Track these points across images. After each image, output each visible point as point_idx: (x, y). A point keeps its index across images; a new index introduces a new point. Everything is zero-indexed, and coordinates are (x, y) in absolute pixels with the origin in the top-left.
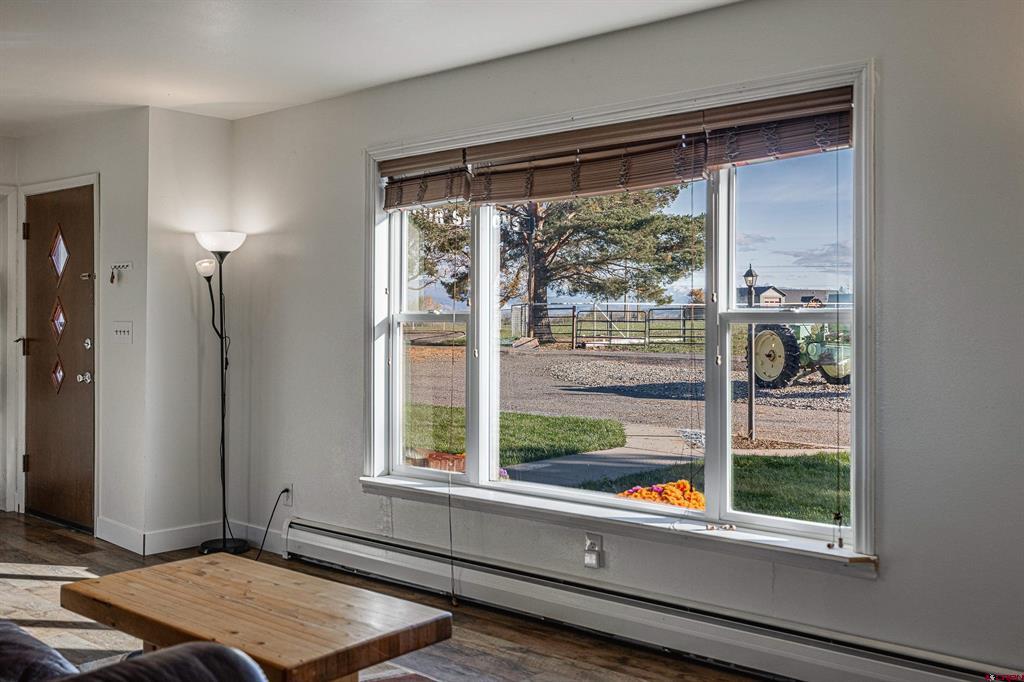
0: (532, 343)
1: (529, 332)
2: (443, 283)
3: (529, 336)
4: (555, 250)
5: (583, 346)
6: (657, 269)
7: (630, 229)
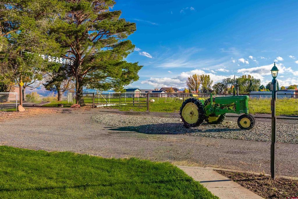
0: (78, 106)
1: (77, 102)
2: (43, 84)
3: (77, 104)
4: (86, 73)
5: (96, 107)
6: (122, 80)
7: (115, 66)
